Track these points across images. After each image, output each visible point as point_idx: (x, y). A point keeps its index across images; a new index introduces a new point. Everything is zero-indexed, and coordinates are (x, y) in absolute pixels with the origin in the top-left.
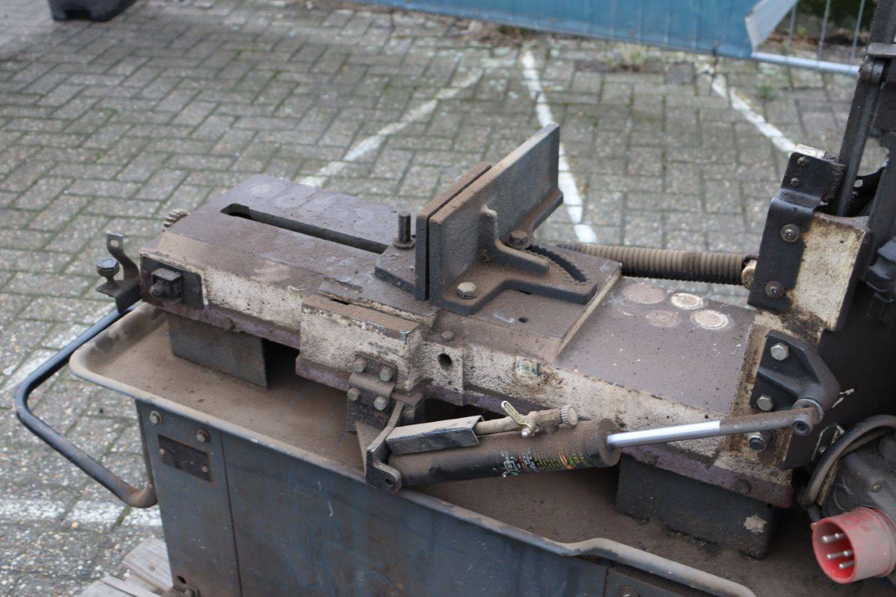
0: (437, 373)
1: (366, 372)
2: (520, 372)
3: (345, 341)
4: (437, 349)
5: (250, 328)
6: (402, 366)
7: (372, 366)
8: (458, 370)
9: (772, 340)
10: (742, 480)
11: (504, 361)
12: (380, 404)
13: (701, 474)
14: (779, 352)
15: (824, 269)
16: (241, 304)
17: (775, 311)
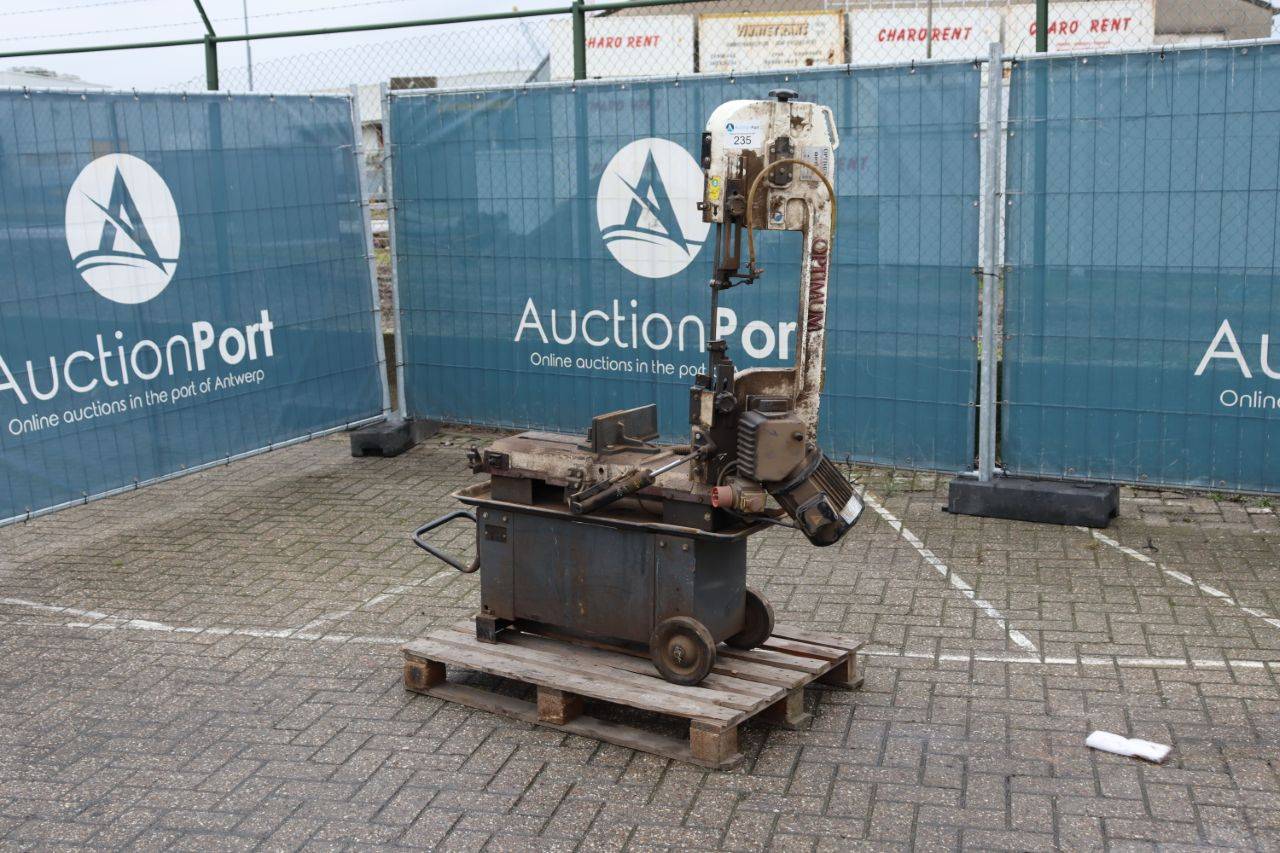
0: (598, 477)
1: (571, 476)
3: (564, 465)
4: (598, 466)
5: (527, 475)
6: (585, 470)
7: (573, 473)
8: (606, 473)
9: (696, 433)
10: (700, 497)
11: (622, 468)
12: (576, 486)
13: (687, 499)
14: (698, 436)
15: (707, 407)
16: (524, 465)
17: (696, 424)
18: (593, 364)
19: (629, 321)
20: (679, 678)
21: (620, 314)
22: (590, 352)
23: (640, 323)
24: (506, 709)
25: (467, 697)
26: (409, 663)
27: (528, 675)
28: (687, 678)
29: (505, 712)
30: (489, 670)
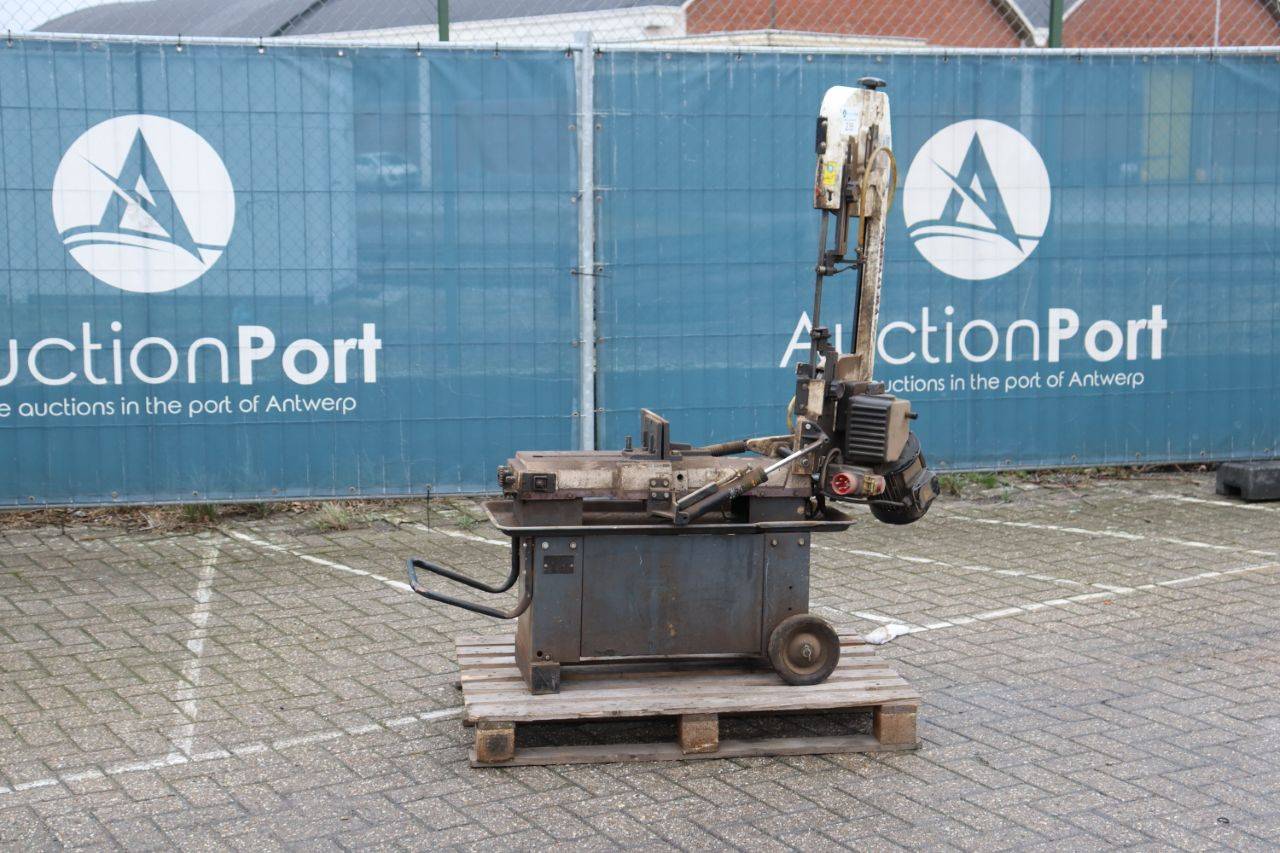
0: (677, 484)
1: (656, 486)
2: (709, 475)
3: (644, 475)
4: (677, 473)
6: (670, 479)
7: (660, 482)
8: (685, 478)
9: (804, 424)
10: (795, 491)
11: (702, 472)
12: (667, 495)
13: (782, 494)
14: (808, 427)
15: (815, 395)
16: (576, 485)
17: (803, 415)
18: (48, 409)
19: (109, 350)
20: (806, 678)
21: (94, 340)
22: (42, 394)
23: (126, 352)
24: (635, 753)
25: (571, 754)
26: (489, 732)
27: (667, 707)
28: (815, 677)
29: (633, 757)
30: (614, 713)
